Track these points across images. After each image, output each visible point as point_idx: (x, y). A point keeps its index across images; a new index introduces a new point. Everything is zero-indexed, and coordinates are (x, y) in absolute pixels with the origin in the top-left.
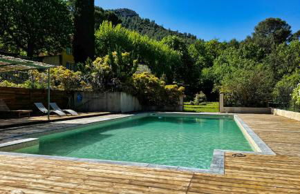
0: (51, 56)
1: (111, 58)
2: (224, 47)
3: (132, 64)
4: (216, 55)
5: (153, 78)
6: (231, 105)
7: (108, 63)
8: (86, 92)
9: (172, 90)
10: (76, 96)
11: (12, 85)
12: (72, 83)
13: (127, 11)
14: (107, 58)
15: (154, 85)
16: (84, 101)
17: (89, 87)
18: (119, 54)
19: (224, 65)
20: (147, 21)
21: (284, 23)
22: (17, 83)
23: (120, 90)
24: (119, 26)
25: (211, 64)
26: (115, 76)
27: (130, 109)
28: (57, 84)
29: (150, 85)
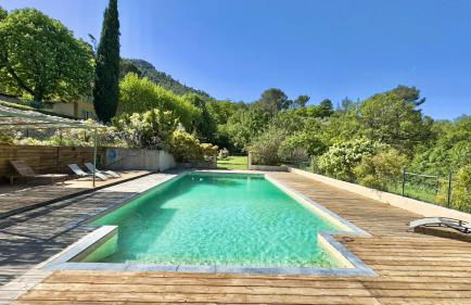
0: (64, 102)
1: (153, 115)
2: (236, 108)
3: (172, 123)
4: (229, 115)
5: (190, 137)
6: (257, 164)
7: (148, 120)
8: (121, 148)
9: (207, 149)
10: (108, 153)
11: (37, 142)
12: (104, 139)
13: (144, 63)
14: (147, 115)
15: (190, 143)
16: (118, 158)
17: (124, 144)
18: (161, 113)
19: (238, 124)
20: (164, 75)
21: (283, 94)
22: (41, 140)
23: (159, 149)
24: (145, 79)
25: (226, 122)
26: (156, 135)
27: (167, 166)
28: (87, 139)
29: (187, 142)
